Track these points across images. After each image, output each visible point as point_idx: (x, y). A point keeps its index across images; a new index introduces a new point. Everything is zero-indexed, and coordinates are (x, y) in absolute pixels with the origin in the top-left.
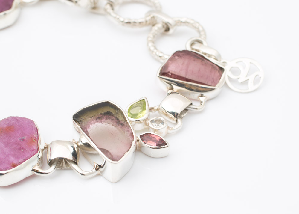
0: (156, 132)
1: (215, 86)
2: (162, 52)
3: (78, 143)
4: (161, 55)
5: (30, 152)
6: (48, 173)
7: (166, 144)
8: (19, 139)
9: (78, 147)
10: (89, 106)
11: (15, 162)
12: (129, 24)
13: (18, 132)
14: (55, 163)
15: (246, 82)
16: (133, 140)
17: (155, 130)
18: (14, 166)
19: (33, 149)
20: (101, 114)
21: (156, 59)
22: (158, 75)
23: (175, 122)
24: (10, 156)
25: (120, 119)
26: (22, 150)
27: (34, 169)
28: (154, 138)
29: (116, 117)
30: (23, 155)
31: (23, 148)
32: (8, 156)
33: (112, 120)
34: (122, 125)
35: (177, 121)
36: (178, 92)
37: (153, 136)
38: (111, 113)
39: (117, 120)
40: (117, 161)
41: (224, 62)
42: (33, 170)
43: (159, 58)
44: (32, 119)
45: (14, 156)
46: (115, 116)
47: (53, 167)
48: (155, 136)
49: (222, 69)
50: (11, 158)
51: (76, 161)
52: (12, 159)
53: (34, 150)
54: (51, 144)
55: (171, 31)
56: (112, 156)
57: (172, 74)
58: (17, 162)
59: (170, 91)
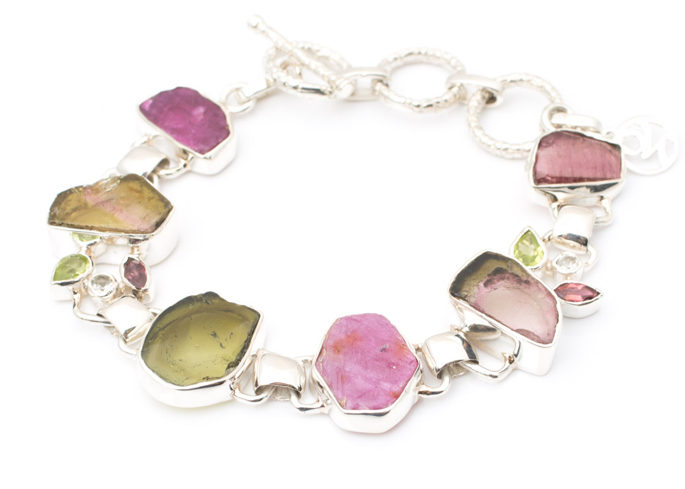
0: (569, 278)
1: (619, 177)
2: (504, 143)
3: (462, 329)
4: (505, 146)
5: (408, 366)
6: (442, 392)
7: (598, 293)
8: (378, 351)
9: (466, 335)
10: (463, 267)
11: (396, 389)
12: (430, 108)
13: (371, 340)
14: (447, 372)
15: (655, 155)
16: (556, 303)
17: (566, 276)
18: (397, 396)
19: (410, 361)
20: (489, 275)
21: (497, 156)
22: (533, 184)
23: (584, 252)
24: (381, 382)
25: (520, 275)
26: (394, 367)
27: (421, 390)
28: (573, 288)
29: (513, 274)
30: (401, 375)
31: (394, 364)
32: (379, 383)
33: (508, 278)
34: (527, 282)
35: (587, 250)
36: (567, 203)
37: (570, 286)
38: (502, 269)
39: (516, 278)
40: (551, 342)
41: (608, 133)
42: (420, 393)
43: (504, 153)
44: (379, 313)
45: (386, 380)
46: (510, 271)
47: (447, 378)
48: (575, 286)
49: (616, 147)
50: (385, 384)
51: (475, 358)
52: (386, 386)
53: (412, 362)
54: (426, 343)
55: (499, 100)
56: (538, 337)
57: (552, 178)
58: (398, 388)
59: (555, 205)
